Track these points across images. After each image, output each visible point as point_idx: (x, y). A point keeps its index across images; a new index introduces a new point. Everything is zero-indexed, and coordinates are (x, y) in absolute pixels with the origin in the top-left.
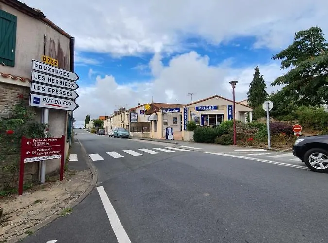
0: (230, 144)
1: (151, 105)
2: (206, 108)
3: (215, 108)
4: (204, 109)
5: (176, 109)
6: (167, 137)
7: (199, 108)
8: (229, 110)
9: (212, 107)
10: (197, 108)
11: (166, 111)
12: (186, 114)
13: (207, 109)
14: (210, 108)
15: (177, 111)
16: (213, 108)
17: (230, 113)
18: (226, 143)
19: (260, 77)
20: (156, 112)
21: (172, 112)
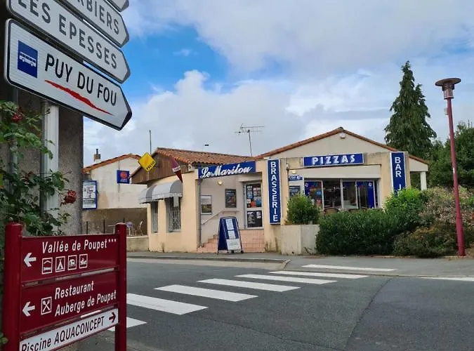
0: (449, 253)
1: (154, 156)
2: (332, 160)
3: (359, 159)
4: (328, 162)
5: (243, 165)
6: (222, 245)
7: (314, 161)
8: (394, 165)
9: (348, 156)
10: (308, 161)
11: (212, 170)
12: (274, 177)
13: (336, 161)
14: (345, 159)
15: (247, 170)
16: (353, 160)
17: (398, 174)
18: (434, 250)
19: (414, 89)
20: (179, 174)
21: (230, 172)
